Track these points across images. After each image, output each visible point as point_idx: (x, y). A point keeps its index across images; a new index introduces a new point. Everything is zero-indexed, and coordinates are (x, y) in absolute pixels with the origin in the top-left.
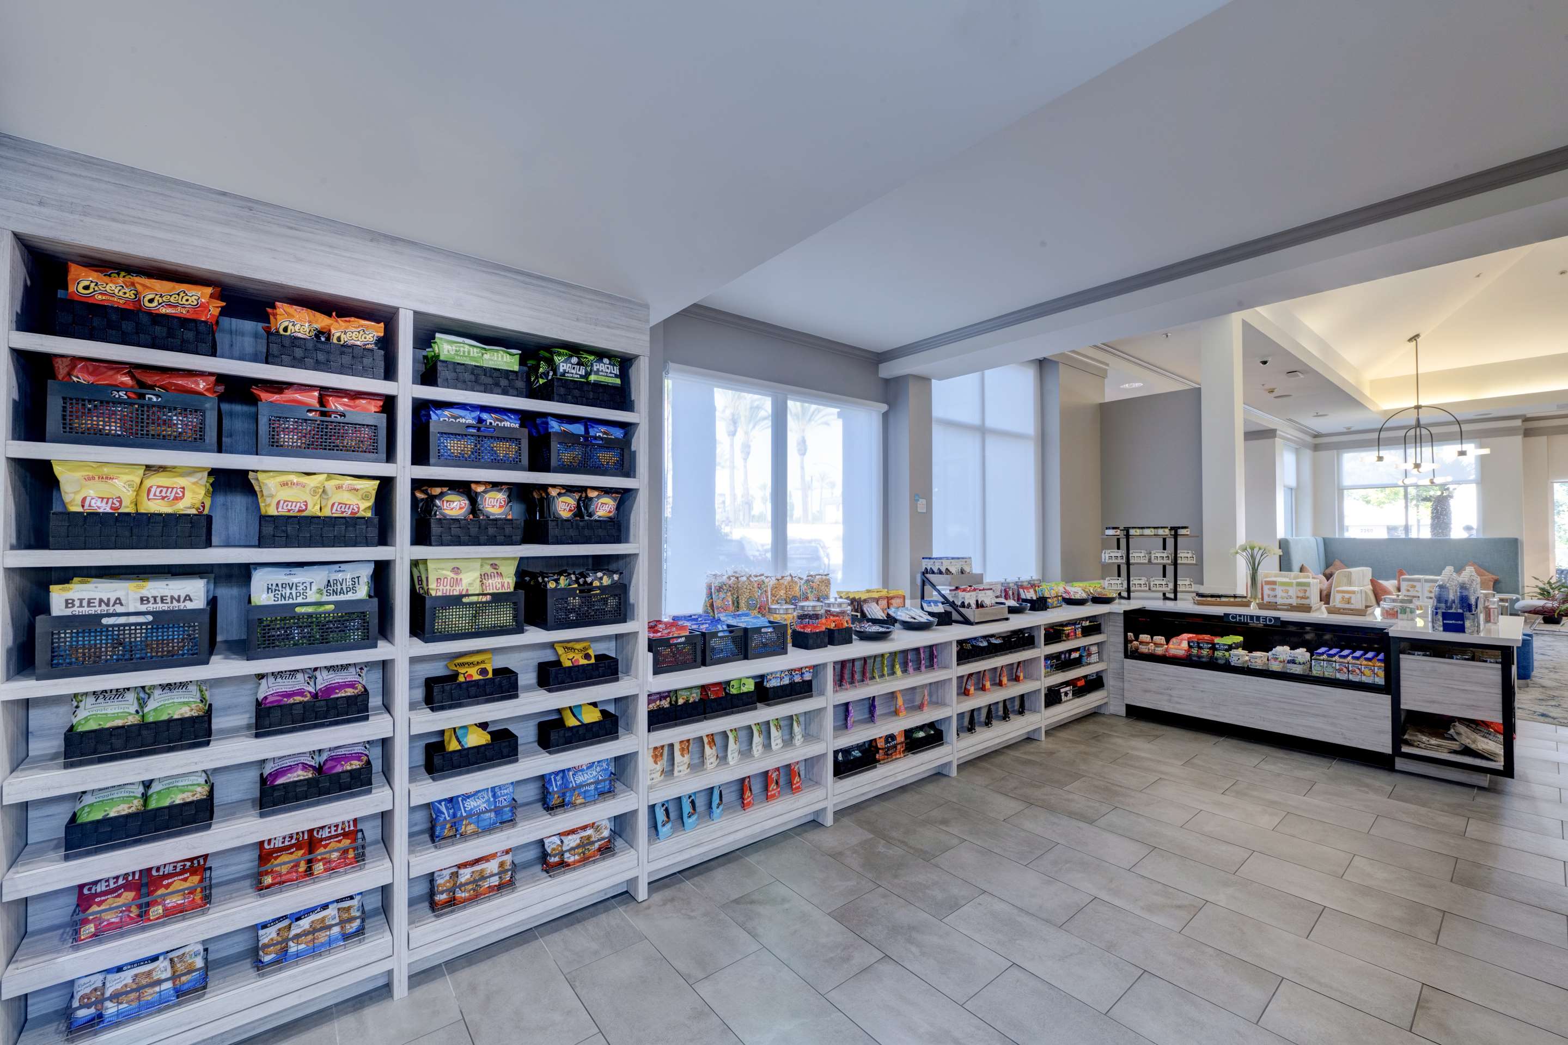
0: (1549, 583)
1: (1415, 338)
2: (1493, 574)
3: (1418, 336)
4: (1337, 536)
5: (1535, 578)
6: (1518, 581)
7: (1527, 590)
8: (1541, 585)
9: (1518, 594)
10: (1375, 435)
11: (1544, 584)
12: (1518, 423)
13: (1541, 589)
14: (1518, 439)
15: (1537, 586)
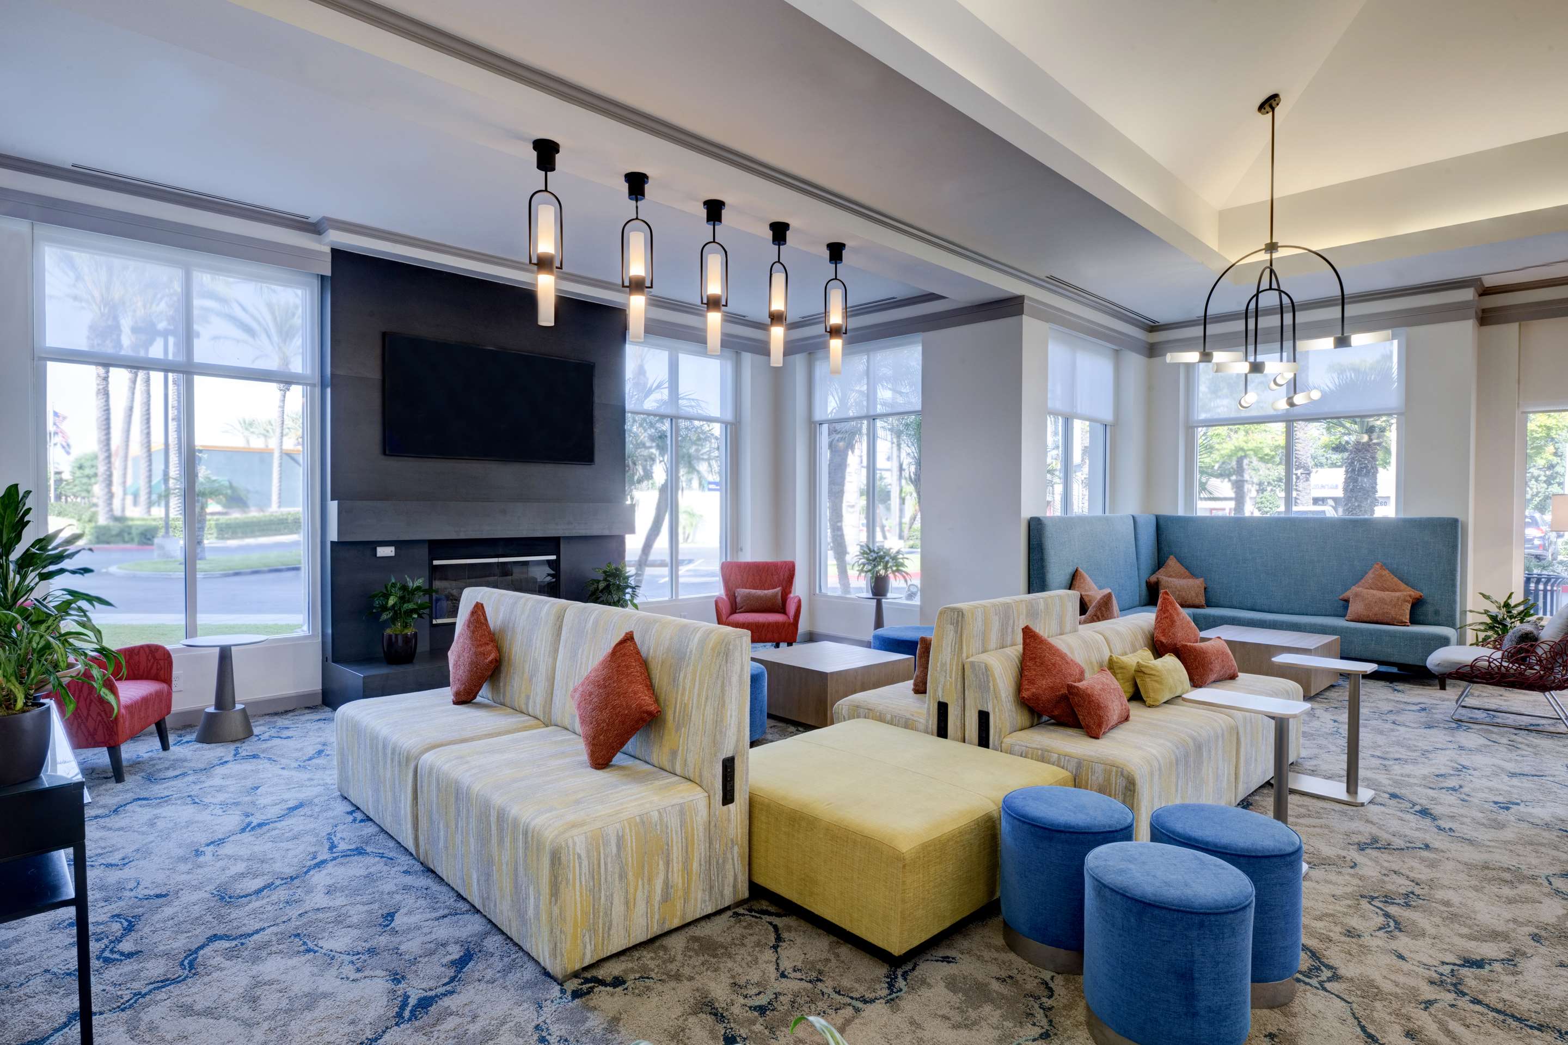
0: (1507, 605)
1: (1269, 104)
2: (1413, 587)
3: (1275, 97)
4: (1181, 512)
5: (1484, 596)
6: (1454, 601)
7: (1470, 618)
8: (1494, 610)
9: (1453, 625)
10: (1239, 325)
11: (1499, 608)
12: (1468, 294)
13: (1494, 618)
14: (1468, 327)
15: (1486, 612)
